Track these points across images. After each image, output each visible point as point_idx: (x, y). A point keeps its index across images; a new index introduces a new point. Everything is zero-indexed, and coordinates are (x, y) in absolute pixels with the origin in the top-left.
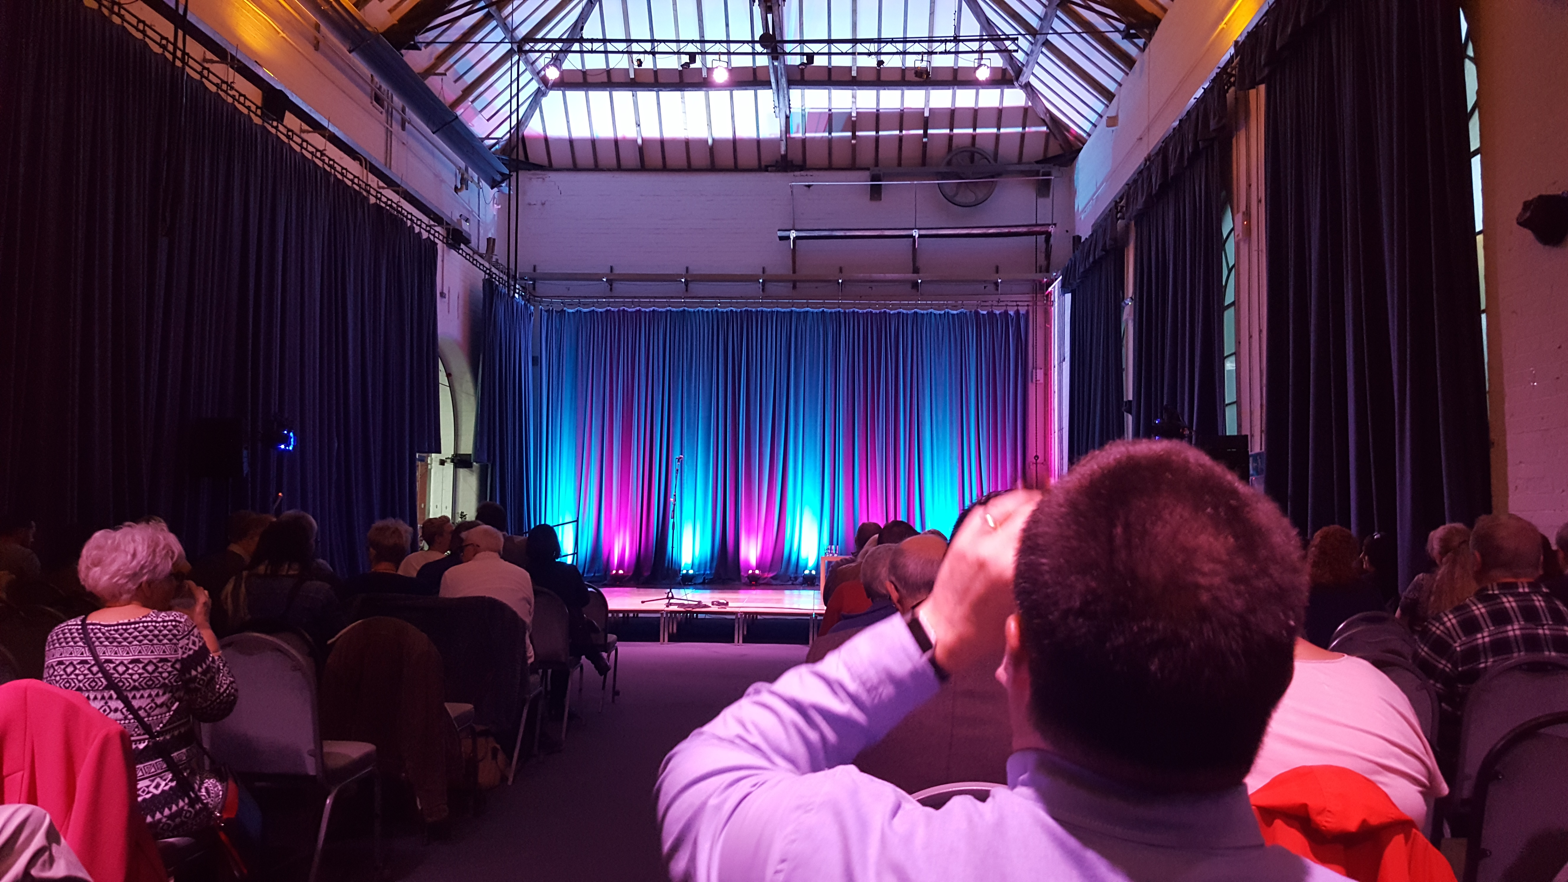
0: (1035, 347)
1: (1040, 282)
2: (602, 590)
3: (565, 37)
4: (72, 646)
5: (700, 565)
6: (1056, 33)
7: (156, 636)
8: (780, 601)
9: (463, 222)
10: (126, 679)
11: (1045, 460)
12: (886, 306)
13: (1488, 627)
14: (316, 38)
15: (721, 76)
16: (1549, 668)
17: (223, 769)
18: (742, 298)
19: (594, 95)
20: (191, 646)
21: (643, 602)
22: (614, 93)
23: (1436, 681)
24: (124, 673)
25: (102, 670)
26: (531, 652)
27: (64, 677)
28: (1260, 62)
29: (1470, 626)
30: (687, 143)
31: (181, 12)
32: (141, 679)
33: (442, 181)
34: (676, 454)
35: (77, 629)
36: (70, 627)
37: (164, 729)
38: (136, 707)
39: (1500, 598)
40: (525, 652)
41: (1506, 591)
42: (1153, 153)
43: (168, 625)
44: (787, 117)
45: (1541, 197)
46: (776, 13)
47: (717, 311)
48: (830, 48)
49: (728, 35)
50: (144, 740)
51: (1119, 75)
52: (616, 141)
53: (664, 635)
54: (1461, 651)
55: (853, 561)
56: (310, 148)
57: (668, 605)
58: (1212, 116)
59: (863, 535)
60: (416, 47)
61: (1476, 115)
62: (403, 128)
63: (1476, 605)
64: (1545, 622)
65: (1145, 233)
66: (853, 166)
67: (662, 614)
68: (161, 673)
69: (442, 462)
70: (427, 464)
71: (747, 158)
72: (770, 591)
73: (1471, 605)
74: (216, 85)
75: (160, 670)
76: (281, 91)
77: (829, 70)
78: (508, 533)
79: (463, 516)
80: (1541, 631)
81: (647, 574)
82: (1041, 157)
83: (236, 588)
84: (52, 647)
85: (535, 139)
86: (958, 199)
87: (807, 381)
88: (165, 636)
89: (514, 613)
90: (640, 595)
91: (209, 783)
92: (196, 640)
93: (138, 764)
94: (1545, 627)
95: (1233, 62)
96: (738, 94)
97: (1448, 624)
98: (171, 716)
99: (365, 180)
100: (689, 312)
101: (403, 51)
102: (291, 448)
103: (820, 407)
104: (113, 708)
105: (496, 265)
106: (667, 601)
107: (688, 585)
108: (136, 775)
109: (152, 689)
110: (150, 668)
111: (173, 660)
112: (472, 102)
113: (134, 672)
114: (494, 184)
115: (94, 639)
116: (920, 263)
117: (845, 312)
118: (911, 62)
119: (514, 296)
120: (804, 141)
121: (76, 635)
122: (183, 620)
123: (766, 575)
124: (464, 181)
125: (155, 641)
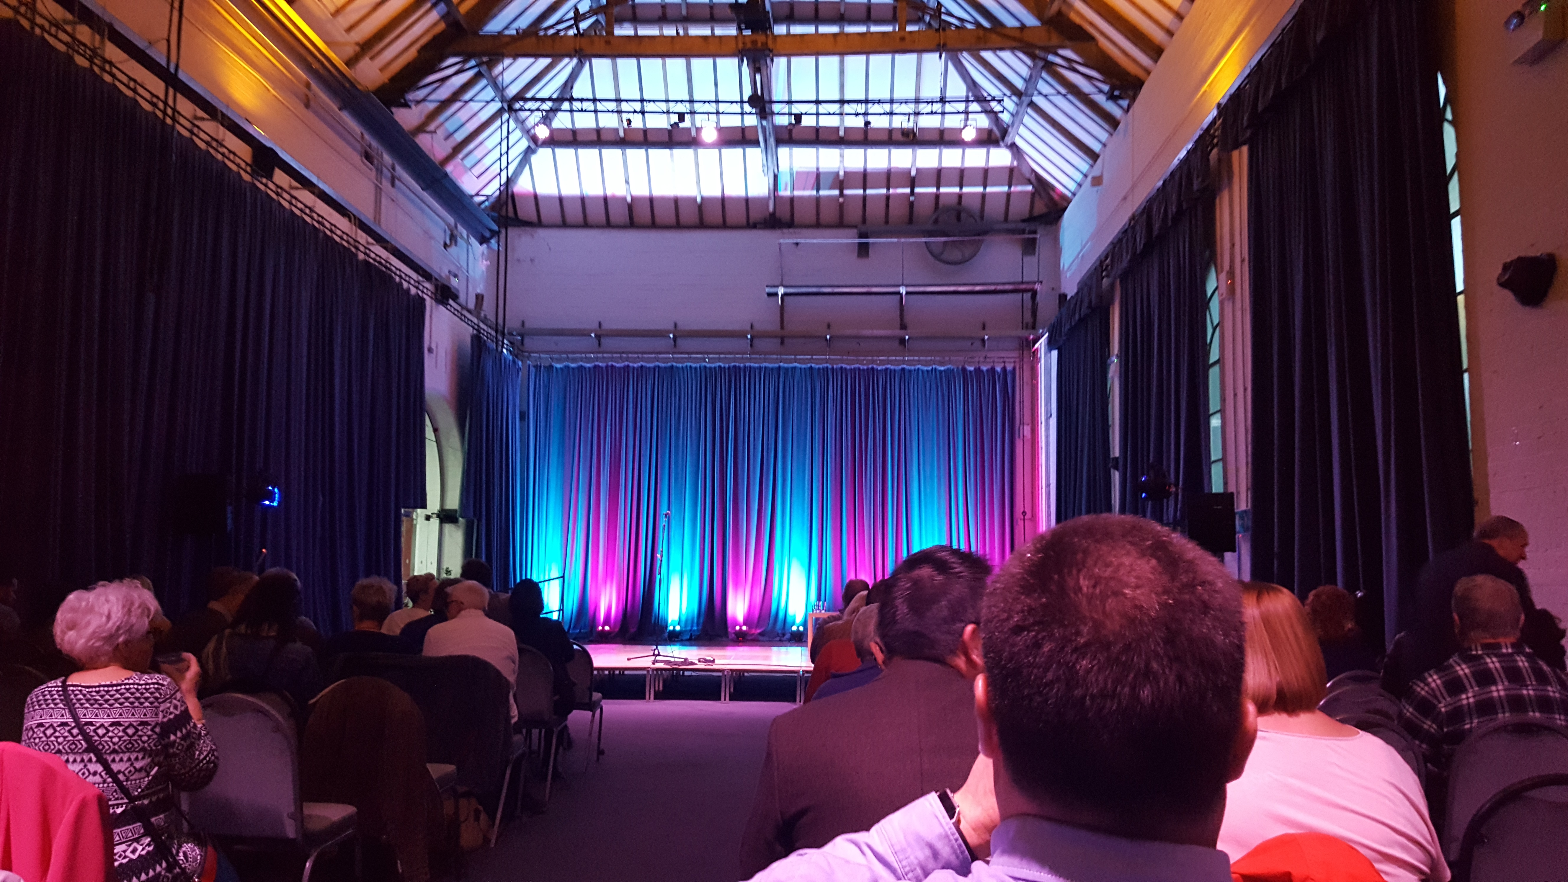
0: (1022, 402)
1: (1027, 339)
2: (588, 648)
3: (555, 96)
4: (52, 708)
5: (686, 621)
6: (1040, 93)
7: (137, 699)
8: (767, 658)
9: (452, 278)
10: (106, 742)
11: (1032, 516)
12: (873, 362)
13: (1472, 688)
14: (307, 96)
15: (709, 135)
16: (1535, 729)
17: (202, 834)
18: (730, 353)
19: (583, 152)
20: (172, 709)
21: (629, 659)
22: (603, 150)
23: (1422, 742)
24: (104, 735)
25: (82, 732)
26: (514, 712)
27: (44, 739)
28: (1242, 124)
29: (1455, 686)
30: (676, 201)
31: (172, 70)
32: (121, 742)
33: (431, 238)
34: (664, 510)
35: (58, 691)
36: (50, 689)
37: (142, 794)
38: (115, 771)
39: (1484, 658)
40: (508, 712)
41: (1490, 652)
42: (1137, 213)
43: (150, 688)
44: (776, 177)
45: (1520, 259)
46: (765, 73)
47: (705, 367)
48: (817, 109)
49: (717, 95)
50: (122, 804)
51: (1103, 136)
52: (605, 199)
53: (650, 693)
54: (1446, 712)
55: (839, 618)
56: (300, 205)
57: (654, 662)
58: (1195, 175)
59: (850, 590)
60: (406, 105)
61: (1456, 177)
62: (393, 185)
63: (1459, 665)
64: (1529, 683)
65: (1130, 291)
66: (840, 223)
67: (648, 671)
68: (141, 736)
69: (428, 518)
70: (412, 520)
71: (736, 215)
72: (757, 648)
73: (1455, 665)
74: (207, 143)
75: (140, 733)
76: (272, 150)
77: (817, 130)
78: (493, 590)
79: (448, 572)
80: (1525, 692)
81: (632, 630)
82: (1026, 215)
83: (218, 648)
84: (31, 709)
85: (524, 196)
86: (945, 256)
87: (795, 436)
88: (146, 699)
89: (498, 673)
90: (626, 652)
91: (187, 847)
92: (179, 704)
93: (115, 828)
94: (1530, 687)
95: (1215, 124)
96: (726, 151)
97: (1433, 685)
98: (150, 782)
99: (354, 236)
100: (677, 367)
101: (394, 110)
102: (275, 504)
103: (808, 462)
104: (92, 771)
105: (485, 321)
106: (653, 658)
107: (675, 641)
108: (113, 839)
109: (131, 752)
110: (130, 731)
111: (153, 724)
112: (462, 159)
113: (114, 735)
114: (483, 240)
115: (74, 701)
116: (908, 319)
117: (833, 368)
118: (899, 122)
119: (502, 351)
120: (792, 199)
121: (56, 696)
122: (165, 683)
123: (753, 631)
124: (453, 238)
125: (136, 704)
